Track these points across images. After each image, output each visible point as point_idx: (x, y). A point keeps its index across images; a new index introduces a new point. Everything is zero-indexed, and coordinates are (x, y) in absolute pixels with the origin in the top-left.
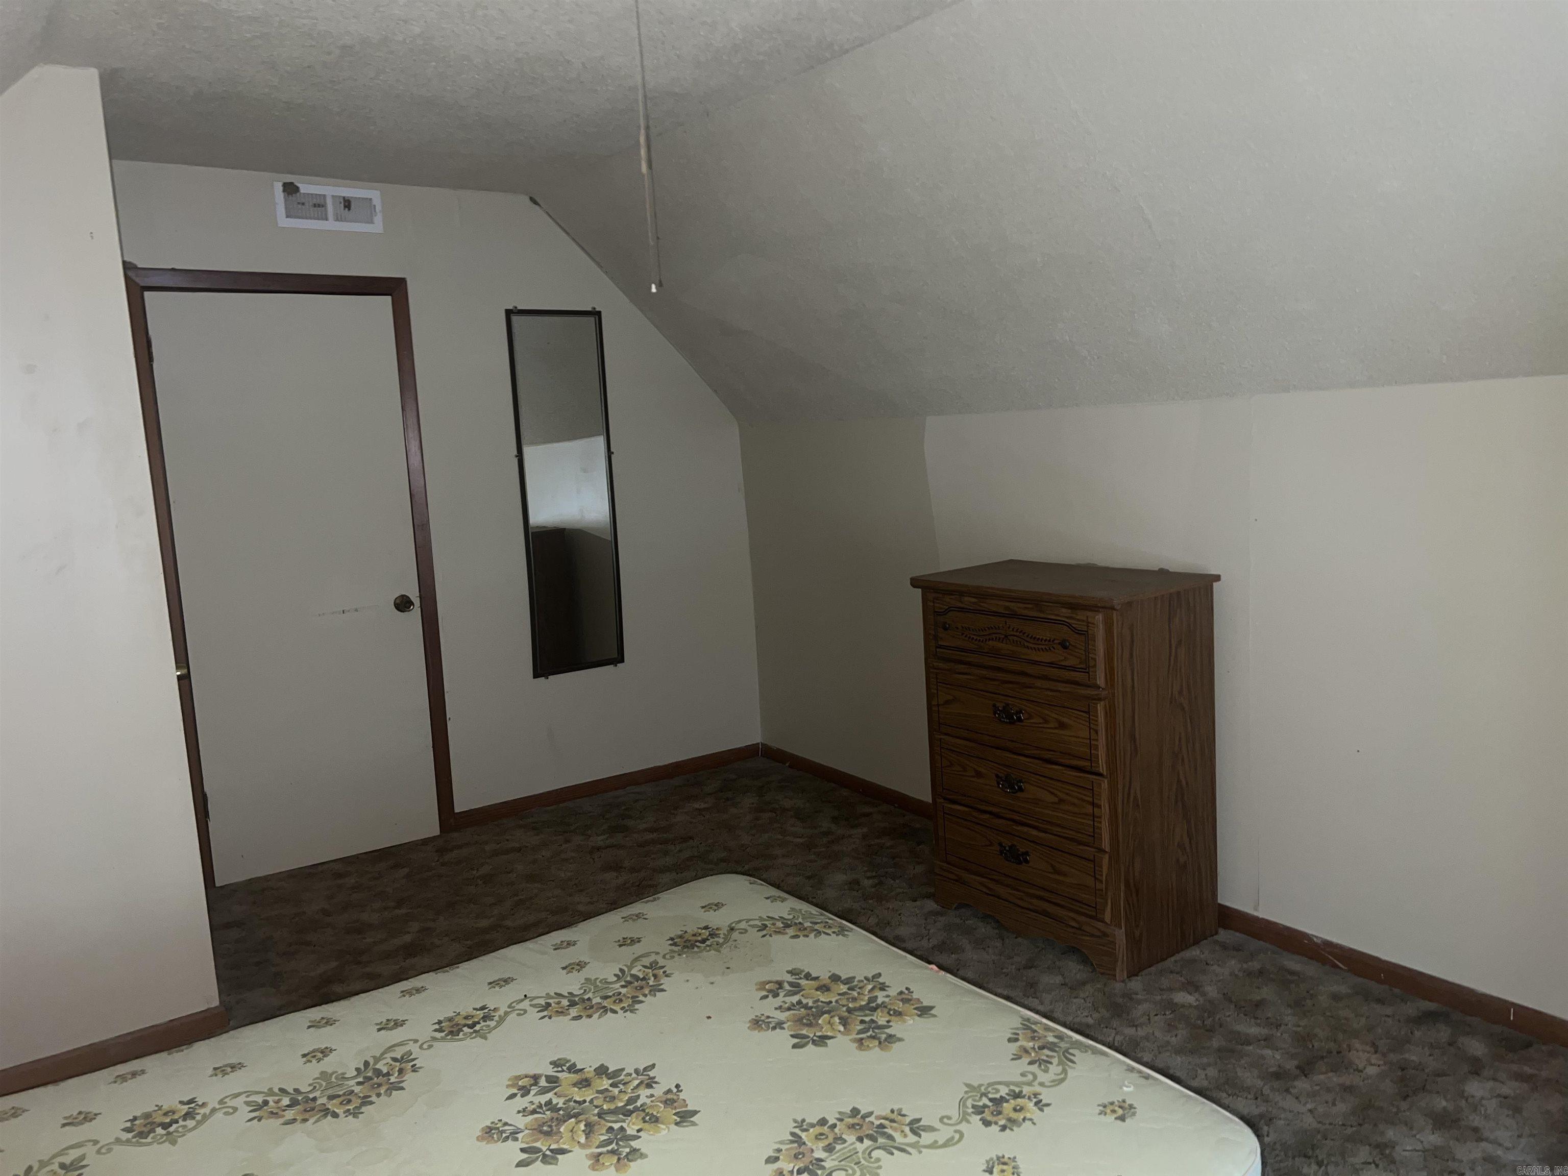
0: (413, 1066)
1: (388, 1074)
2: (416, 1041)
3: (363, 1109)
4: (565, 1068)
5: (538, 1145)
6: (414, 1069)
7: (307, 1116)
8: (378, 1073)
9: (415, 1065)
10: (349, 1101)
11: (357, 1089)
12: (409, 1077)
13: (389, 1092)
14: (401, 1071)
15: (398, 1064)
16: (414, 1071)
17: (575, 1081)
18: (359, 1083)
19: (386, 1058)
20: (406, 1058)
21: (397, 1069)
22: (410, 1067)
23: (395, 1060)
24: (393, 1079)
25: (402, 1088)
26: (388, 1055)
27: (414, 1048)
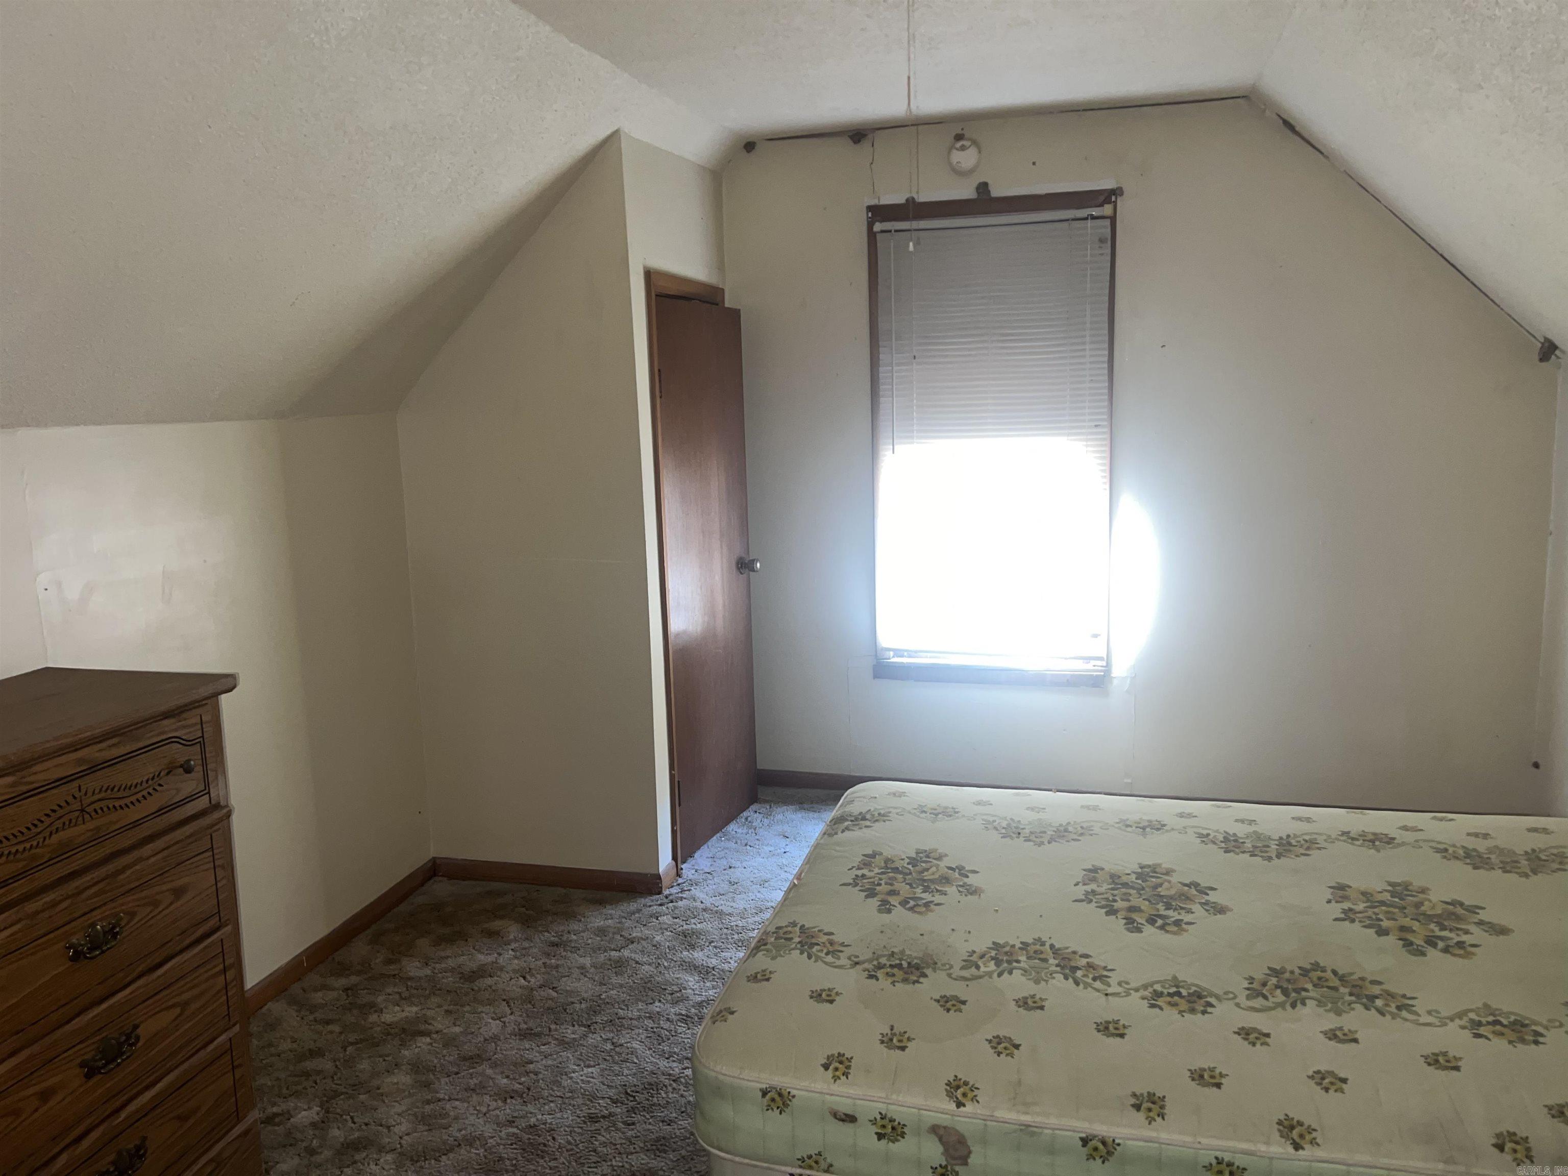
0: (1252, 983)
1: (1277, 987)
2: (1238, 1005)
3: (1309, 967)
4: (1135, 925)
5: (1195, 893)
6: (1251, 980)
7: (1360, 983)
8: (1285, 992)
9: (1250, 983)
10: (1320, 979)
11: (1309, 986)
12: (1259, 976)
13: (1282, 971)
14: (1264, 984)
15: (1264, 992)
16: (1253, 979)
17: (1137, 914)
18: (1306, 990)
19: (1273, 1003)
20: (1255, 993)
21: (1267, 987)
22: (1255, 983)
23: (1265, 997)
24: (1274, 980)
25: (1269, 968)
26: (1269, 1004)
27: (1242, 999)
